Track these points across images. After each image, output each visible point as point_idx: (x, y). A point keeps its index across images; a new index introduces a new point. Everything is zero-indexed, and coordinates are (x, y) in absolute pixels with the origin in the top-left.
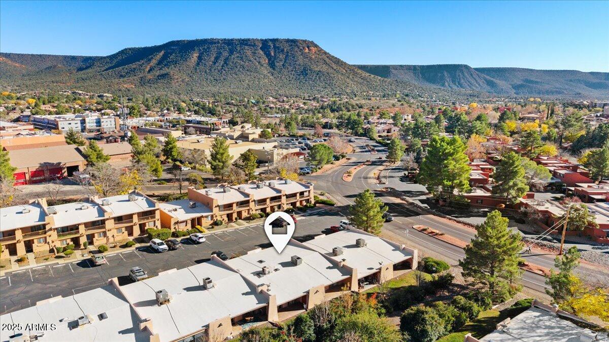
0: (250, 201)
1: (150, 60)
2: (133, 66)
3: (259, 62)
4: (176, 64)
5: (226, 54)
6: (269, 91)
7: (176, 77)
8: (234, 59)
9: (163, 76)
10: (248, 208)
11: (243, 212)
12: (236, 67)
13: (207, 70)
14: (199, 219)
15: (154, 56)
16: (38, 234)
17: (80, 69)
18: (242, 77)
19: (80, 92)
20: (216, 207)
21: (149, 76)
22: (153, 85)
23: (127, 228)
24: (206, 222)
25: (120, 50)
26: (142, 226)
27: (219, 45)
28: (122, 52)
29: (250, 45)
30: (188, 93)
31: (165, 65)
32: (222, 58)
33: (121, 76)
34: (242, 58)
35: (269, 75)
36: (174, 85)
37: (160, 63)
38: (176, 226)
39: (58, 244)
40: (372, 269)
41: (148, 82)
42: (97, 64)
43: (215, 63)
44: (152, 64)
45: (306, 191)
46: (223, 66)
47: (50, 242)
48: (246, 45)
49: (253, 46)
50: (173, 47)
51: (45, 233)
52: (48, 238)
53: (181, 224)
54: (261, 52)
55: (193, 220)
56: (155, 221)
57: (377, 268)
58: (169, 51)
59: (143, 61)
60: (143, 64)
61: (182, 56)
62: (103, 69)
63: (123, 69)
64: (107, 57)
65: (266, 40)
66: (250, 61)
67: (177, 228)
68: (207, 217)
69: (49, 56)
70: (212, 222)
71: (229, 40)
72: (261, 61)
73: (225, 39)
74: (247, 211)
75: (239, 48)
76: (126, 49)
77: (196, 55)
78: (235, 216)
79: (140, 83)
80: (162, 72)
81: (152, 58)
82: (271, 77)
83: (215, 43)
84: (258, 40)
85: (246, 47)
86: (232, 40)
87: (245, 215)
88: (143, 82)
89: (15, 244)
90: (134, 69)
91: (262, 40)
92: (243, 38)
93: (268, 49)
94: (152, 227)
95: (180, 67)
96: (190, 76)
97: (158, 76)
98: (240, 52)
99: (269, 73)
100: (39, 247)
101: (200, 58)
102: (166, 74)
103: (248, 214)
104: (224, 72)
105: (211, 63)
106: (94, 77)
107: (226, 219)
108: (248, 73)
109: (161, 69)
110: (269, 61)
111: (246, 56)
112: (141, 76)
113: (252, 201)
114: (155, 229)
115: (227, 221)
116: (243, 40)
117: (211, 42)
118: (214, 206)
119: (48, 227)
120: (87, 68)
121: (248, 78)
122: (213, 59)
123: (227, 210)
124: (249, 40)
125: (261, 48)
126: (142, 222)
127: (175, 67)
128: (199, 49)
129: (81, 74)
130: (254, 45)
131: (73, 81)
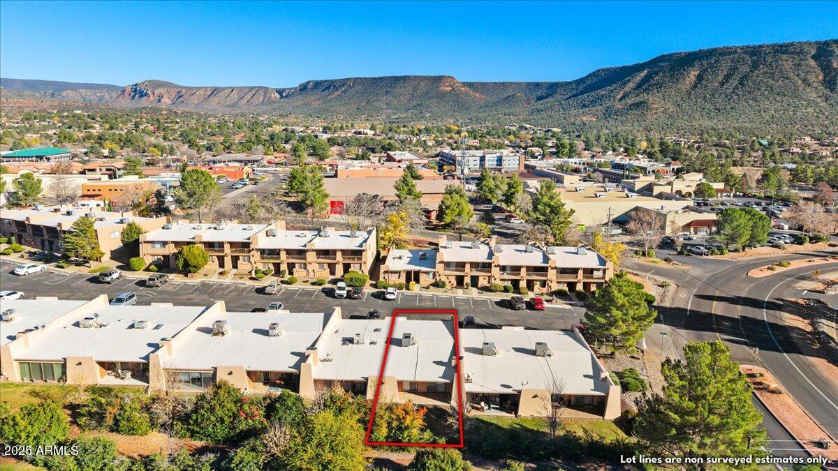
0: (493, 265)
1: (625, 84)
2: (602, 92)
3: (804, 80)
4: (660, 87)
5: (744, 69)
6: (810, 127)
7: (656, 106)
8: (757, 76)
9: (637, 105)
10: (489, 274)
11: (481, 279)
12: (759, 89)
13: (708, 96)
14: (417, 274)
15: (633, 77)
16: (244, 252)
17: (540, 98)
18: (765, 104)
19: (528, 126)
20: (440, 262)
21: (619, 106)
22: (619, 118)
23: (330, 265)
24: (426, 280)
25: (591, 72)
26: (347, 267)
27: (736, 56)
28: (593, 74)
29: (792, 53)
30: (663, 128)
31: (645, 90)
32: (737, 76)
33: (584, 106)
34: (772, 74)
35: (819, 100)
36: (650, 117)
37: (639, 86)
38: (386, 276)
39: (261, 267)
40: (509, 387)
41: (616, 114)
42: (561, 91)
43: (722, 84)
44: (627, 89)
45: (598, 270)
46: (736, 88)
47: (253, 263)
48: (785, 52)
49: (798, 54)
50: (661, 64)
51: (249, 252)
52: (251, 257)
53: (393, 275)
54: (813, 63)
55: (408, 273)
56: (361, 264)
57: (516, 389)
58: (655, 69)
59: (615, 86)
60: (615, 89)
61: (672, 76)
62: (565, 97)
63: (588, 96)
64: (574, 82)
65: (826, 43)
66: (787, 78)
67: (386, 277)
68: (427, 273)
69: (512, 83)
70: (433, 281)
71: (754, 47)
72: (809, 77)
73: (748, 47)
74: (487, 278)
75: (769, 59)
76: (598, 71)
77: (693, 74)
78: (467, 280)
79: (605, 114)
80: (638, 99)
81: (629, 81)
82: (824, 104)
83: (730, 54)
84: (810, 44)
85: (785, 57)
86: (760, 47)
87: (483, 282)
88: (608, 114)
89: (223, 257)
90: (603, 96)
91: (817, 43)
92: (781, 42)
93: (827, 57)
94: (358, 271)
95: (665, 92)
96: (678, 105)
97: (630, 106)
98: (771, 65)
99: (820, 97)
100: (243, 265)
101: (700, 78)
102: (641, 103)
103: (489, 282)
104: (735, 97)
105: (716, 84)
106: (552, 108)
107: (454, 282)
108: (779, 98)
109: (638, 95)
110: (825, 77)
111: (782, 71)
112: (608, 105)
113: (495, 266)
114: (361, 273)
115: (455, 285)
116: (781, 46)
117: (725, 52)
118: (437, 262)
119: (252, 247)
120: (548, 96)
121: (776, 106)
122: (720, 78)
123: (458, 271)
124: (792, 44)
125: (814, 57)
126: (347, 262)
127: (658, 92)
128: (702, 64)
129: (539, 105)
130: (802, 52)
131: (527, 112)
